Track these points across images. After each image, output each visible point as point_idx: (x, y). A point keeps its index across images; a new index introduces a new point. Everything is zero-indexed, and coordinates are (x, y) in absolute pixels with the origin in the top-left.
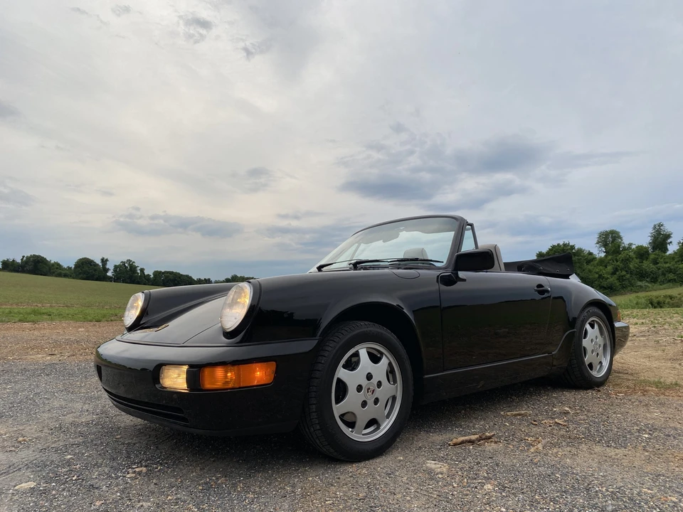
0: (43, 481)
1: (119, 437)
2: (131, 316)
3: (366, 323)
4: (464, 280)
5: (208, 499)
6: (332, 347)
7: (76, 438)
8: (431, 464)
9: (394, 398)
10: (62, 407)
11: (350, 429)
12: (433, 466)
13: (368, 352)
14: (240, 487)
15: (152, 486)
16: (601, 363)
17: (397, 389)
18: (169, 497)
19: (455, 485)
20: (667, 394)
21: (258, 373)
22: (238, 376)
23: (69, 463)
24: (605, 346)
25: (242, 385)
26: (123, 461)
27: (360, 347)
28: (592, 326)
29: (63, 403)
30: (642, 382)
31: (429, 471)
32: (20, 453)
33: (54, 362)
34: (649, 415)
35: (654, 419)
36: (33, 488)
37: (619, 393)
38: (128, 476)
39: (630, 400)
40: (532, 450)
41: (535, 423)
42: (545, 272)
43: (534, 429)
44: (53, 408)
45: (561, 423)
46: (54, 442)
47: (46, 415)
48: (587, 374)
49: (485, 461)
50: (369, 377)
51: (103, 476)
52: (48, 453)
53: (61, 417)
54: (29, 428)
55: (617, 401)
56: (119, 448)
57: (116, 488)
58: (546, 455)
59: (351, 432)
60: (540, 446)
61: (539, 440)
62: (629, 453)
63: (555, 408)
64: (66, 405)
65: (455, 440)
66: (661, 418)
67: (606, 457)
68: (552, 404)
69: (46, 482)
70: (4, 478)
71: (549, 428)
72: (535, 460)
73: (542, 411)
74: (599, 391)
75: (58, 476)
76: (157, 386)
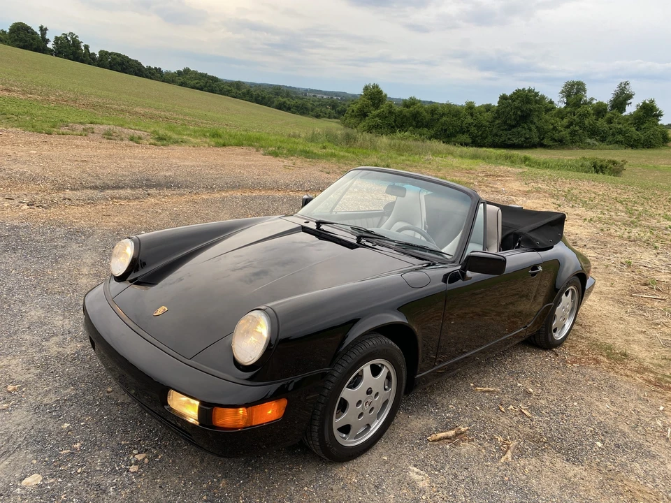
0: (48, 472)
2: (120, 265)
9: (387, 401)
11: (344, 435)
13: (371, 368)
14: (242, 498)
15: (158, 490)
17: (391, 393)
22: (250, 415)
25: (254, 423)
27: (365, 366)
28: (567, 295)
29: (41, 313)
30: (595, 345)
31: (412, 485)
32: (15, 413)
33: (16, 223)
34: (601, 407)
35: (605, 413)
36: (40, 486)
37: (574, 362)
38: (132, 470)
39: (585, 376)
40: (503, 460)
41: (503, 409)
42: (540, 247)
43: (503, 419)
44: (32, 324)
45: (525, 412)
46: (46, 394)
47: (28, 337)
48: (550, 340)
49: (461, 472)
50: (369, 392)
51: (107, 467)
52: (44, 416)
53: (43, 344)
54: (14, 362)
55: (573, 376)
56: (114, 411)
57: (123, 492)
58: (515, 469)
59: (345, 438)
60: (509, 454)
61: (507, 442)
62: (585, 474)
63: (520, 383)
64: (45, 317)
65: (433, 435)
66: (611, 413)
67: (566, 478)
68: (516, 375)
69: (52, 476)
70: (7, 463)
71: (515, 419)
72: (507, 478)
73: (507, 387)
74: (557, 355)
75: (62, 463)
76: (166, 407)
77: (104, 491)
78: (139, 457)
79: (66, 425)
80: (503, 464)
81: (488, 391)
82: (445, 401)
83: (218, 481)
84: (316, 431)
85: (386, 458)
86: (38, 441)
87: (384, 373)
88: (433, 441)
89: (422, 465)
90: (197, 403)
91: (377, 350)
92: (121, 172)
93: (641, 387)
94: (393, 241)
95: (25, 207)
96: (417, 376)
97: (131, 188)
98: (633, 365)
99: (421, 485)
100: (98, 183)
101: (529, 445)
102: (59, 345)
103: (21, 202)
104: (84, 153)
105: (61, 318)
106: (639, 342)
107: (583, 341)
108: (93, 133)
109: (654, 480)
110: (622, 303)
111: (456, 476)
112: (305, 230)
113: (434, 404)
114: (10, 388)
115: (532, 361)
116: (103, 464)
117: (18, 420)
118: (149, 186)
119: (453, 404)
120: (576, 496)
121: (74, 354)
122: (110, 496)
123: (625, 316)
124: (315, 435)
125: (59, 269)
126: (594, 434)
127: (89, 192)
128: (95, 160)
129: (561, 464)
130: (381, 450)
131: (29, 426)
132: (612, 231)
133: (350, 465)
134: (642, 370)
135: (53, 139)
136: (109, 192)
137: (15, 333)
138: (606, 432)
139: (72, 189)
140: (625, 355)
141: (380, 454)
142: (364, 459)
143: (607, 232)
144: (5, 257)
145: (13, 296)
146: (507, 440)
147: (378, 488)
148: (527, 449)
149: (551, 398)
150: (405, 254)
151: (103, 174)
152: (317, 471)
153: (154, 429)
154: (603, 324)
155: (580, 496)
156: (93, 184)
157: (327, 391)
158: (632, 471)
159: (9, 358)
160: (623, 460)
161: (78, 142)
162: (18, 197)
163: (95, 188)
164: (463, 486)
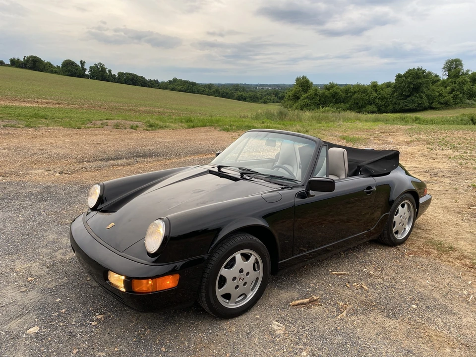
0: (43, 325)
4: (314, 196)
5: (139, 351)
7: (63, 278)
8: (275, 325)
9: (257, 279)
11: (227, 301)
12: (276, 328)
13: (241, 256)
14: (158, 340)
15: (107, 335)
16: (405, 229)
17: (260, 273)
19: (285, 350)
20: (442, 258)
22: (155, 284)
23: (58, 307)
24: (410, 218)
25: (157, 289)
26: (91, 306)
27: (237, 254)
29: (55, 236)
30: (431, 242)
31: (272, 333)
32: (29, 293)
33: (49, 184)
34: (423, 282)
35: (425, 287)
36: (37, 333)
37: (411, 254)
38: (93, 324)
39: (416, 263)
40: (339, 317)
41: (348, 286)
42: (375, 174)
43: (347, 292)
44: (48, 243)
45: (365, 287)
46: (50, 282)
47: (45, 250)
49: (308, 324)
50: (241, 271)
51: (78, 323)
52: (46, 295)
53: (53, 254)
54: (34, 265)
55: (408, 263)
56: (89, 291)
57: (85, 337)
58: (346, 322)
59: (228, 303)
60: (344, 314)
61: (346, 306)
62: (398, 325)
63: (366, 268)
64: (57, 239)
65: (293, 302)
66: (429, 286)
67: (383, 328)
68: (364, 264)
69: (45, 327)
70: (20, 320)
71: (356, 291)
72: (339, 328)
73: (356, 271)
74: (399, 250)
75: (52, 320)
76: (107, 282)
77: (74, 336)
78: (99, 317)
79: (59, 299)
80: (339, 319)
81: (341, 274)
82: (308, 282)
83: (145, 331)
84: (204, 296)
85: (258, 317)
86: (41, 309)
87: (252, 259)
88: (293, 306)
89: (281, 320)
90: (123, 278)
91: (244, 243)
92: (120, 149)
93: (458, 269)
94: (263, 175)
95: (58, 174)
96: (280, 262)
97: (126, 158)
98: (456, 254)
99: (278, 332)
100: (105, 156)
101: (361, 307)
102: (63, 254)
103: (55, 172)
104: (99, 138)
105: (67, 239)
106: (465, 239)
107: (422, 240)
108: (107, 125)
109: (449, 328)
110: (461, 214)
111: (304, 327)
112: (211, 172)
113: (300, 283)
114: (29, 279)
115: (379, 254)
116: (76, 321)
117: (31, 297)
118: (138, 157)
119: (313, 283)
120: (387, 339)
121: (71, 259)
122: (77, 339)
123: (461, 223)
124: (204, 299)
125: (70, 210)
126: (413, 299)
127: (99, 163)
128: (106, 142)
129: (381, 319)
130: (256, 312)
131: (37, 300)
132: (469, 164)
133: (233, 321)
134: (462, 257)
135: (81, 132)
136: (112, 162)
137: (38, 248)
138: (422, 299)
139: (88, 162)
140: (451, 248)
141: (255, 314)
142: (243, 317)
143: (465, 166)
144: (39, 205)
145: (40, 227)
146: (346, 304)
147: (248, 334)
148: (359, 310)
149: (386, 278)
150: (271, 182)
151: (109, 151)
152: (211, 325)
153: (111, 301)
154: (441, 228)
155: (390, 339)
156: (102, 158)
157: (208, 270)
158: (434, 323)
159: (32, 262)
160: (429, 316)
161: (97, 132)
162: (54, 169)
163: (103, 160)
164: (307, 333)
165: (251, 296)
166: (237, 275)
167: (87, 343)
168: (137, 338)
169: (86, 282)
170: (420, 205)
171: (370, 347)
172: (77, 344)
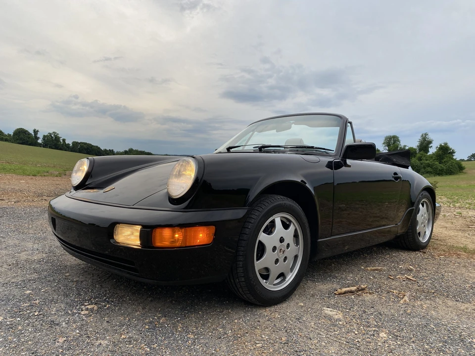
0: (9, 315)
1: (67, 274)
2: (78, 177)
3: (282, 197)
4: (349, 166)
5: (156, 338)
6: (257, 215)
7: (31, 274)
8: (328, 311)
9: (296, 257)
10: (16, 245)
11: (265, 281)
12: (331, 313)
13: (281, 220)
14: (180, 328)
15: (105, 324)
16: (426, 232)
17: (299, 250)
18: (123, 336)
19: (356, 332)
21: (201, 235)
22: (185, 237)
23: (29, 298)
24: (429, 220)
25: (188, 244)
26: (75, 298)
27: (277, 216)
28: (423, 206)
29: (16, 241)
30: (452, 248)
31: (328, 317)
33: (4, 207)
37: (440, 255)
38: (83, 313)
39: (451, 262)
40: (401, 302)
41: (392, 278)
43: (393, 283)
44: (8, 246)
45: (411, 279)
48: (417, 240)
49: (369, 310)
50: (282, 240)
51: (61, 312)
53: (16, 255)
55: (442, 262)
56: (70, 285)
57: (74, 325)
58: (414, 307)
59: (266, 283)
60: (406, 298)
61: (402, 293)
63: (401, 266)
64: (19, 243)
65: (339, 290)
67: (460, 310)
68: (396, 262)
69: (12, 317)
71: (404, 282)
72: (409, 312)
73: (392, 268)
74: (425, 253)
75: (23, 310)
76: (112, 241)
77: (58, 324)
78: (89, 307)
79: (28, 292)
80: (402, 304)
81: (377, 270)
83: (159, 318)
84: (241, 266)
85: (302, 304)
87: (292, 228)
88: (340, 294)
89: (334, 307)
90: (139, 228)
91: (285, 203)
96: (319, 240)
99: (336, 317)
101: (421, 294)
103: (10, 201)
105: (32, 243)
108: (65, 175)
110: (464, 231)
111: (365, 312)
113: (335, 277)
116: (57, 311)
119: (350, 277)
122: (63, 327)
123: (469, 236)
124: (240, 270)
126: (472, 288)
129: (452, 303)
133: (272, 309)
135: (37, 178)
141: (297, 301)
142: (283, 305)
147: (299, 319)
148: (420, 296)
149: (429, 272)
152: (244, 312)
161: (55, 179)
162: (8, 199)
164: (372, 316)
165: (290, 278)
166: (278, 244)
167: (78, 331)
168: (149, 326)
169: (64, 277)
170: (436, 208)
171: (459, 327)
172: (62, 332)
